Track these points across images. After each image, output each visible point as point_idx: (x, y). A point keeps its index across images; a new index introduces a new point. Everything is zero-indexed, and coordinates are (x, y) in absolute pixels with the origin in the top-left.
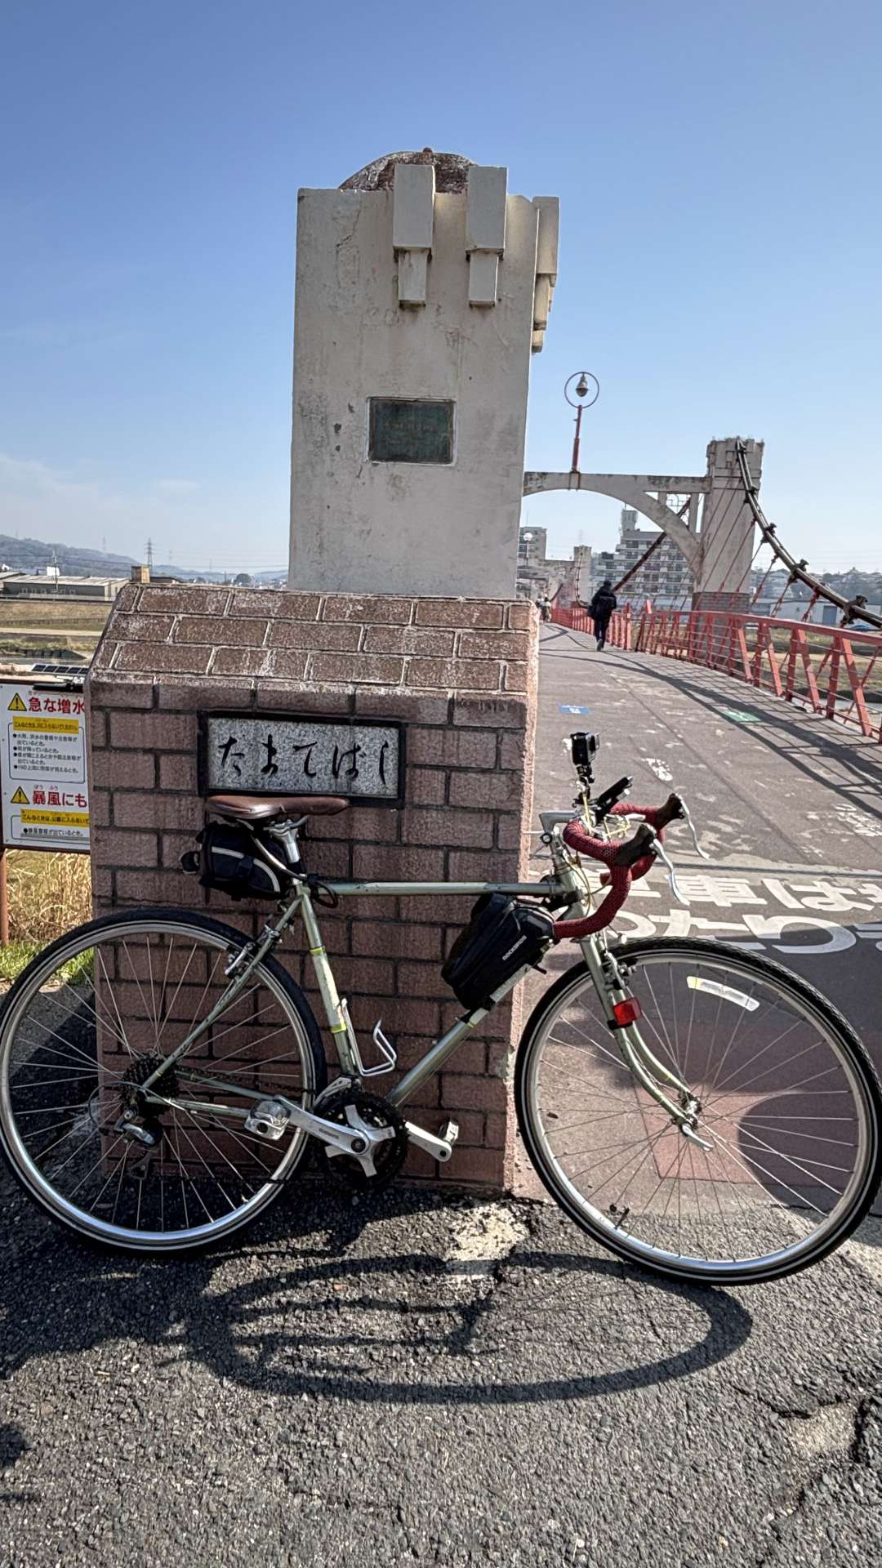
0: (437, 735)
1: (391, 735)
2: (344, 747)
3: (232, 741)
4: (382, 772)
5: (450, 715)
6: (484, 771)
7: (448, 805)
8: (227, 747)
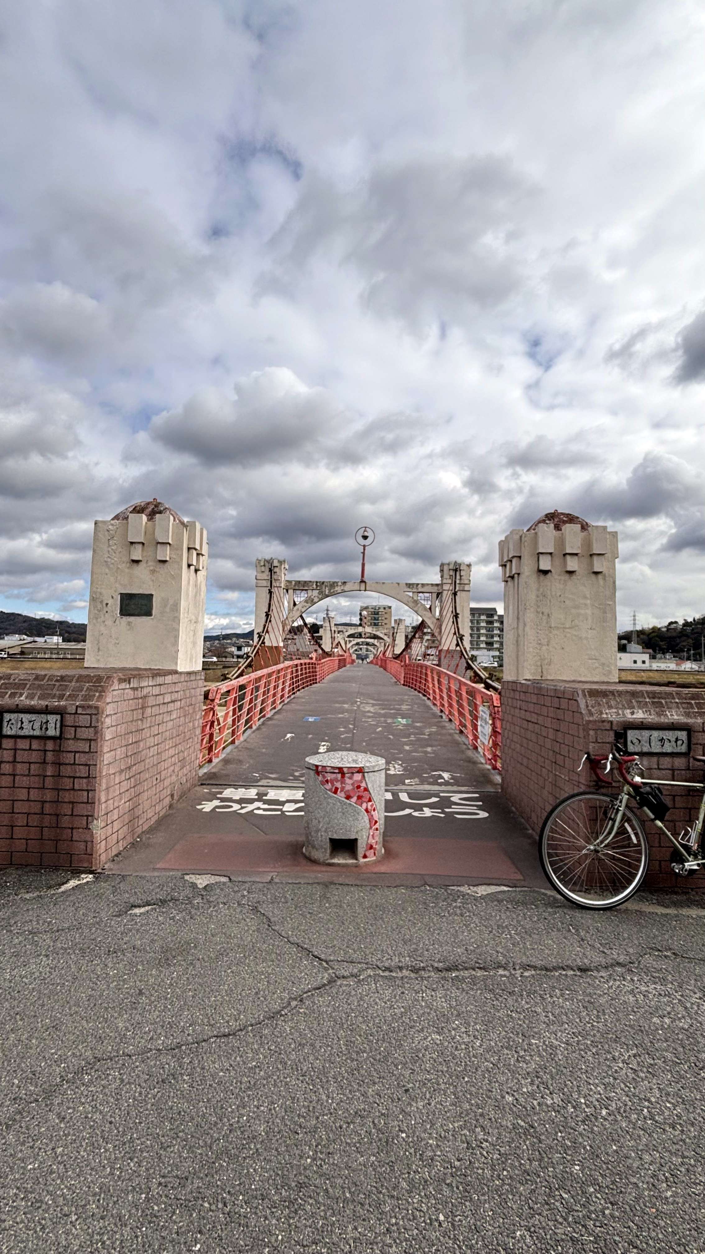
0: (73, 716)
1: (59, 717)
2: (44, 721)
3: (10, 720)
4: (55, 728)
5: (77, 710)
6: (87, 727)
7: (75, 738)
8: (8, 722)
